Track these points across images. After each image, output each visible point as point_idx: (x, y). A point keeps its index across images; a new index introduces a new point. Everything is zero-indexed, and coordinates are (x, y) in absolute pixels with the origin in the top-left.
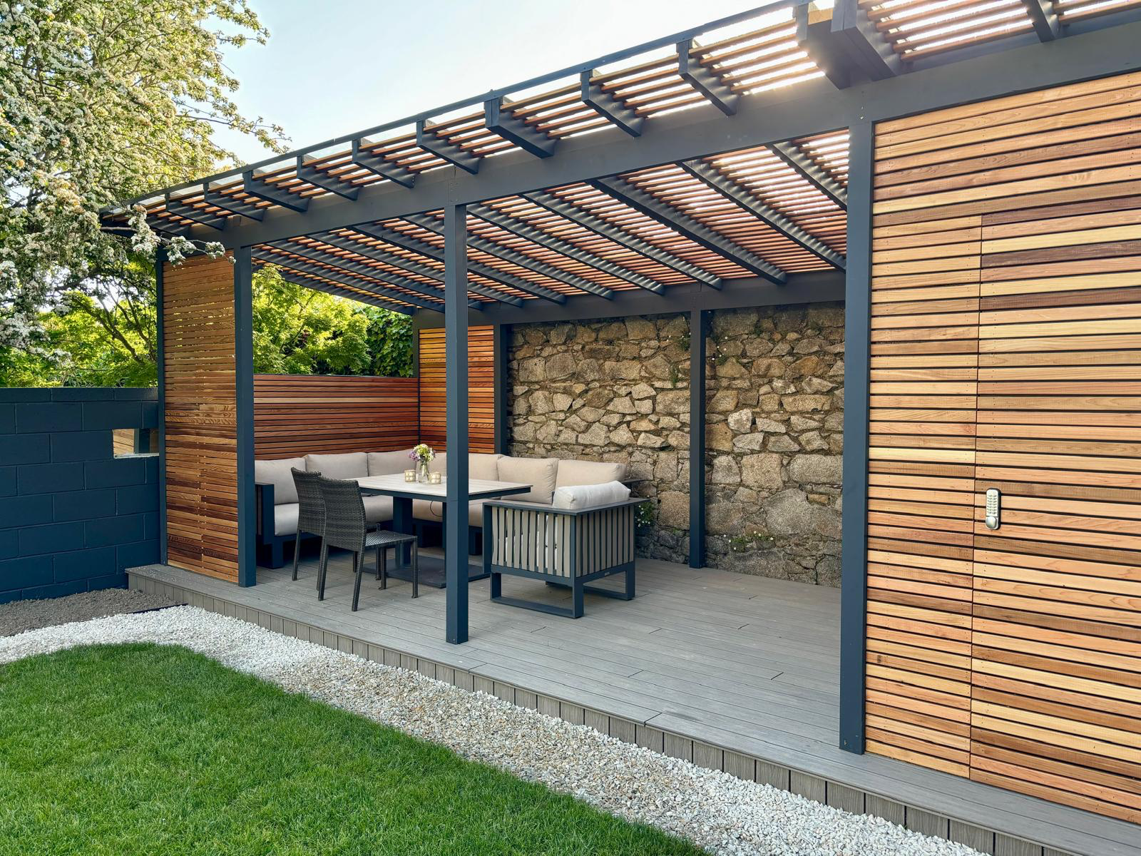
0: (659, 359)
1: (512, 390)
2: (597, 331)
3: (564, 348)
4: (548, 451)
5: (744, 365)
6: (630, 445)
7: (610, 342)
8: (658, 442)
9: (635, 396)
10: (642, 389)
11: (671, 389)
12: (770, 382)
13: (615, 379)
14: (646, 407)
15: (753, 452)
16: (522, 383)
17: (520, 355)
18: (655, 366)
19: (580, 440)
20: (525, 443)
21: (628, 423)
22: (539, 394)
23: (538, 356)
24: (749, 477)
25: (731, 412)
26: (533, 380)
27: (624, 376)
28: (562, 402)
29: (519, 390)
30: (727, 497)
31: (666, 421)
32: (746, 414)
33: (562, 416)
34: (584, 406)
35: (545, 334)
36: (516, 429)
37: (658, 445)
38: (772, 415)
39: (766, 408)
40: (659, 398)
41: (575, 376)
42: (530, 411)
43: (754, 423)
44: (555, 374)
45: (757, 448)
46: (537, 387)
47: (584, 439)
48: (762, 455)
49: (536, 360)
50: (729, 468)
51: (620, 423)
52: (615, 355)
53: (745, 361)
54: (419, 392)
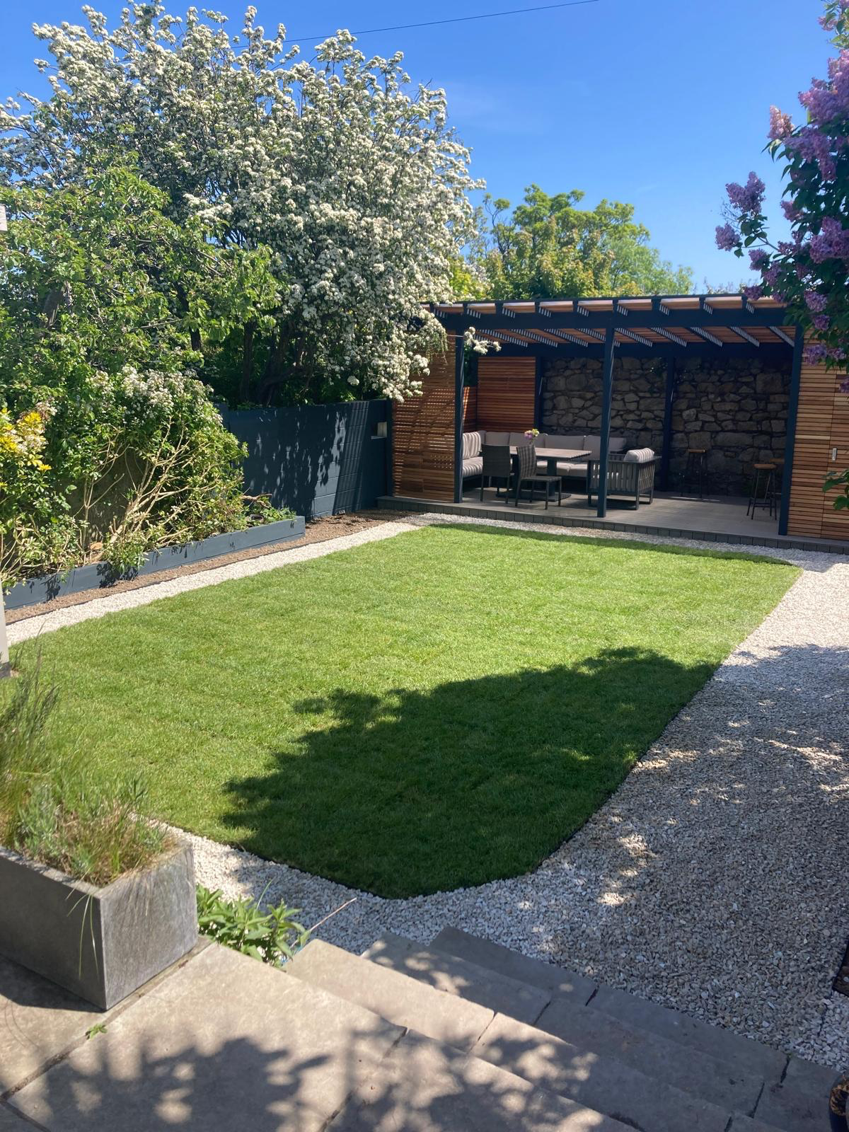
0: (642, 380)
1: (545, 396)
3: (579, 371)
5: (693, 385)
6: (622, 428)
8: (640, 426)
9: (626, 400)
10: (631, 397)
11: (648, 397)
12: (707, 396)
13: (614, 391)
14: (633, 406)
15: (696, 431)
16: (551, 392)
17: (550, 374)
18: (639, 384)
19: (589, 425)
20: (552, 426)
22: (562, 398)
23: (561, 375)
24: (693, 444)
25: (685, 410)
26: (557, 389)
27: (619, 389)
28: (577, 403)
29: (549, 395)
30: (680, 454)
31: (645, 415)
32: (692, 412)
33: (577, 411)
34: (592, 405)
35: (566, 362)
36: (547, 417)
37: (639, 428)
38: (708, 412)
39: (704, 408)
40: (641, 402)
41: (588, 388)
43: (697, 416)
44: (572, 387)
45: (698, 429)
46: (560, 394)
47: (590, 424)
48: (701, 433)
49: (559, 378)
50: (682, 440)
51: (616, 416)
54: (477, 395)
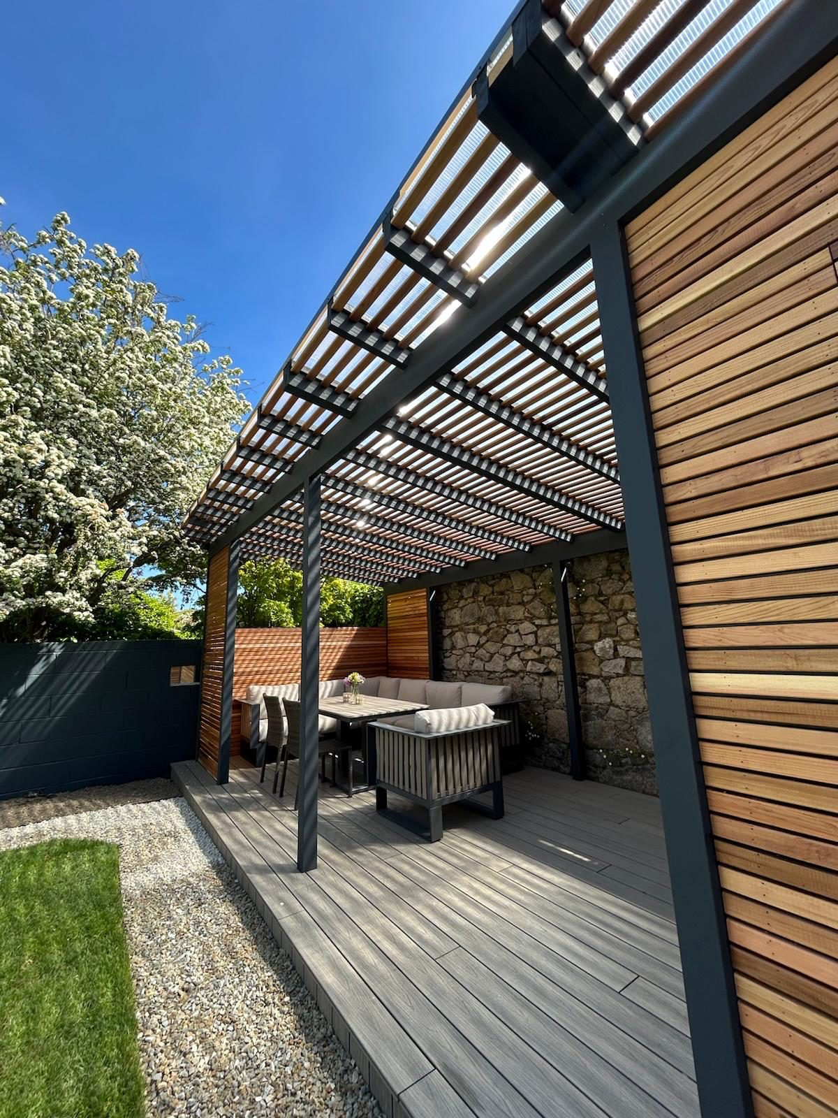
0: (536, 603)
1: (441, 633)
2: (492, 586)
3: (472, 600)
4: (466, 676)
5: (602, 602)
6: (521, 671)
7: (502, 593)
8: (541, 668)
9: (522, 632)
10: (526, 627)
11: (546, 626)
12: (625, 614)
13: (508, 621)
14: (530, 640)
15: (618, 675)
16: (448, 628)
17: (446, 607)
18: (534, 608)
19: (487, 668)
20: (451, 670)
21: (519, 653)
22: (458, 634)
23: (457, 607)
24: (618, 698)
25: (596, 641)
26: (454, 624)
27: (512, 617)
28: (473, 639)
29: (446, 632)
30: (601, 716)
31: (546, 651)
32: (607, 643)
33: (473, 650)
34: (488, 641)
35: (460, 591)
36: (445, 660)
37: (541, 671)
38: (631, 643)
39: (625, 636)
40: (539, 633)
41: (480, 620)
42: (453, 647)
43: (616, 650)
44: (467, 619)
45: (621, 672)
46: (457, 629)
47: (489, 667)
48: (626, 678)
49: (455, 610)
50: (600, 690)
51: (513, 654)
52: (505, 602)
53: (602, 598)
54: (387, 637)
